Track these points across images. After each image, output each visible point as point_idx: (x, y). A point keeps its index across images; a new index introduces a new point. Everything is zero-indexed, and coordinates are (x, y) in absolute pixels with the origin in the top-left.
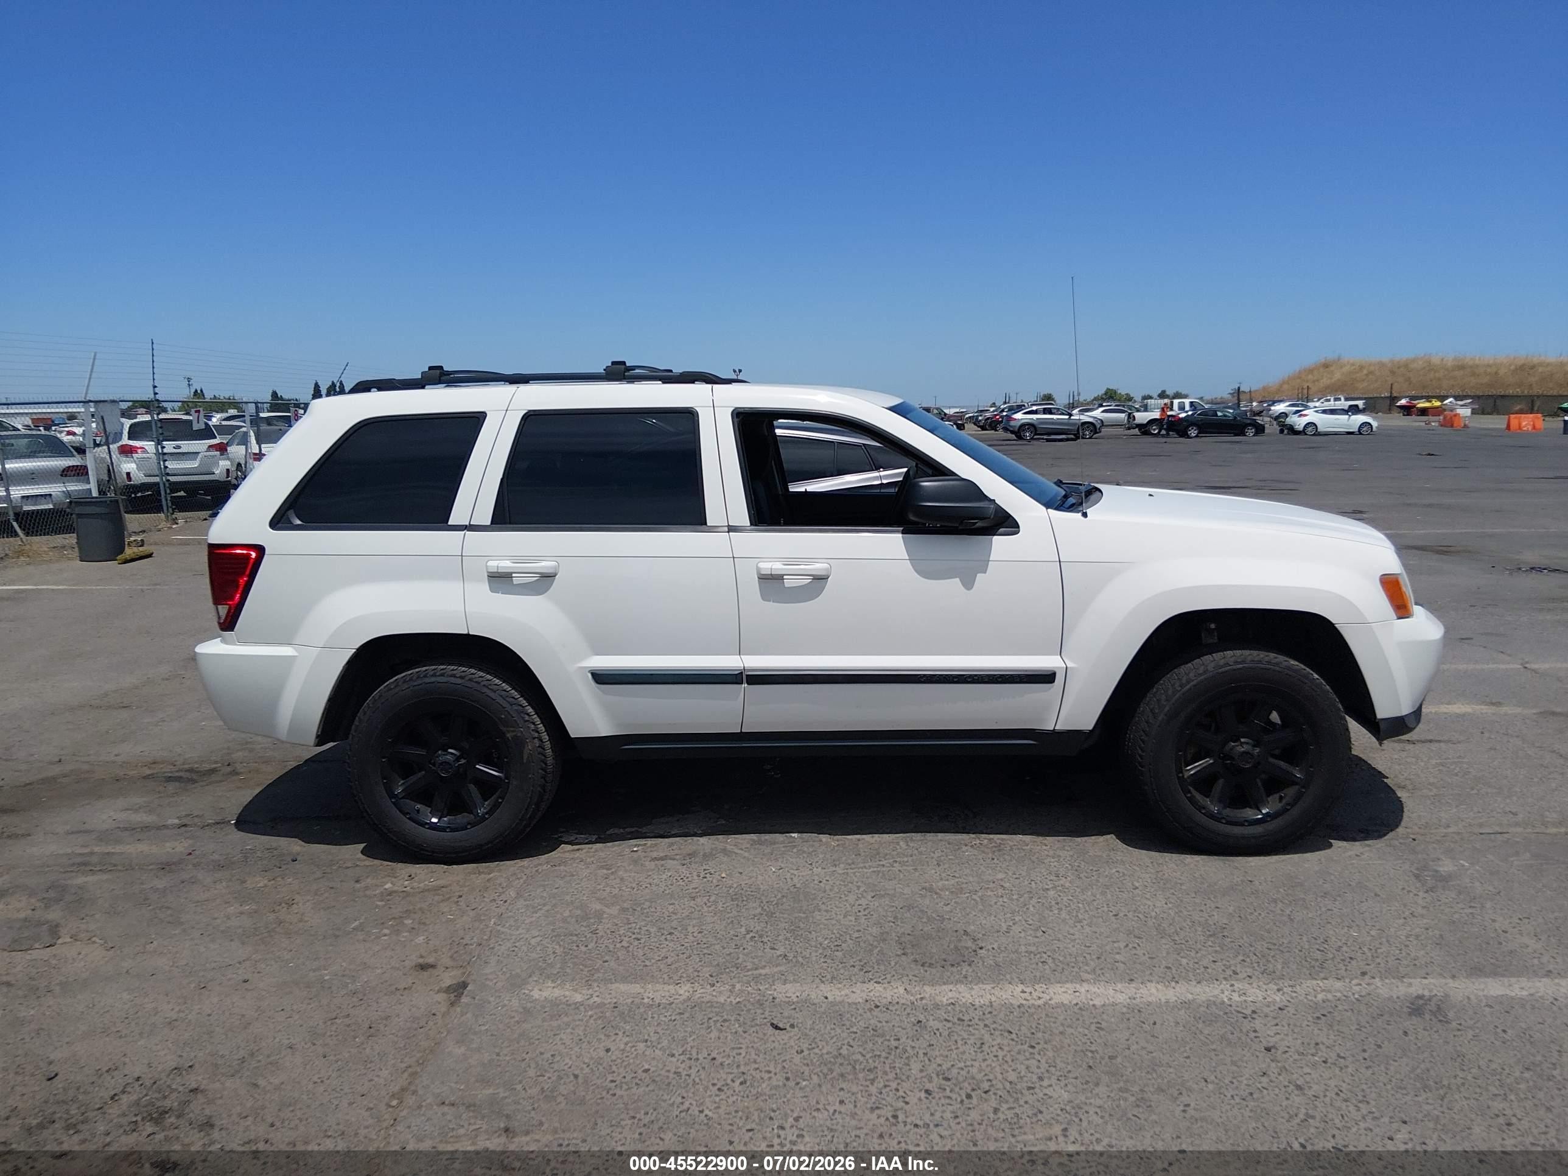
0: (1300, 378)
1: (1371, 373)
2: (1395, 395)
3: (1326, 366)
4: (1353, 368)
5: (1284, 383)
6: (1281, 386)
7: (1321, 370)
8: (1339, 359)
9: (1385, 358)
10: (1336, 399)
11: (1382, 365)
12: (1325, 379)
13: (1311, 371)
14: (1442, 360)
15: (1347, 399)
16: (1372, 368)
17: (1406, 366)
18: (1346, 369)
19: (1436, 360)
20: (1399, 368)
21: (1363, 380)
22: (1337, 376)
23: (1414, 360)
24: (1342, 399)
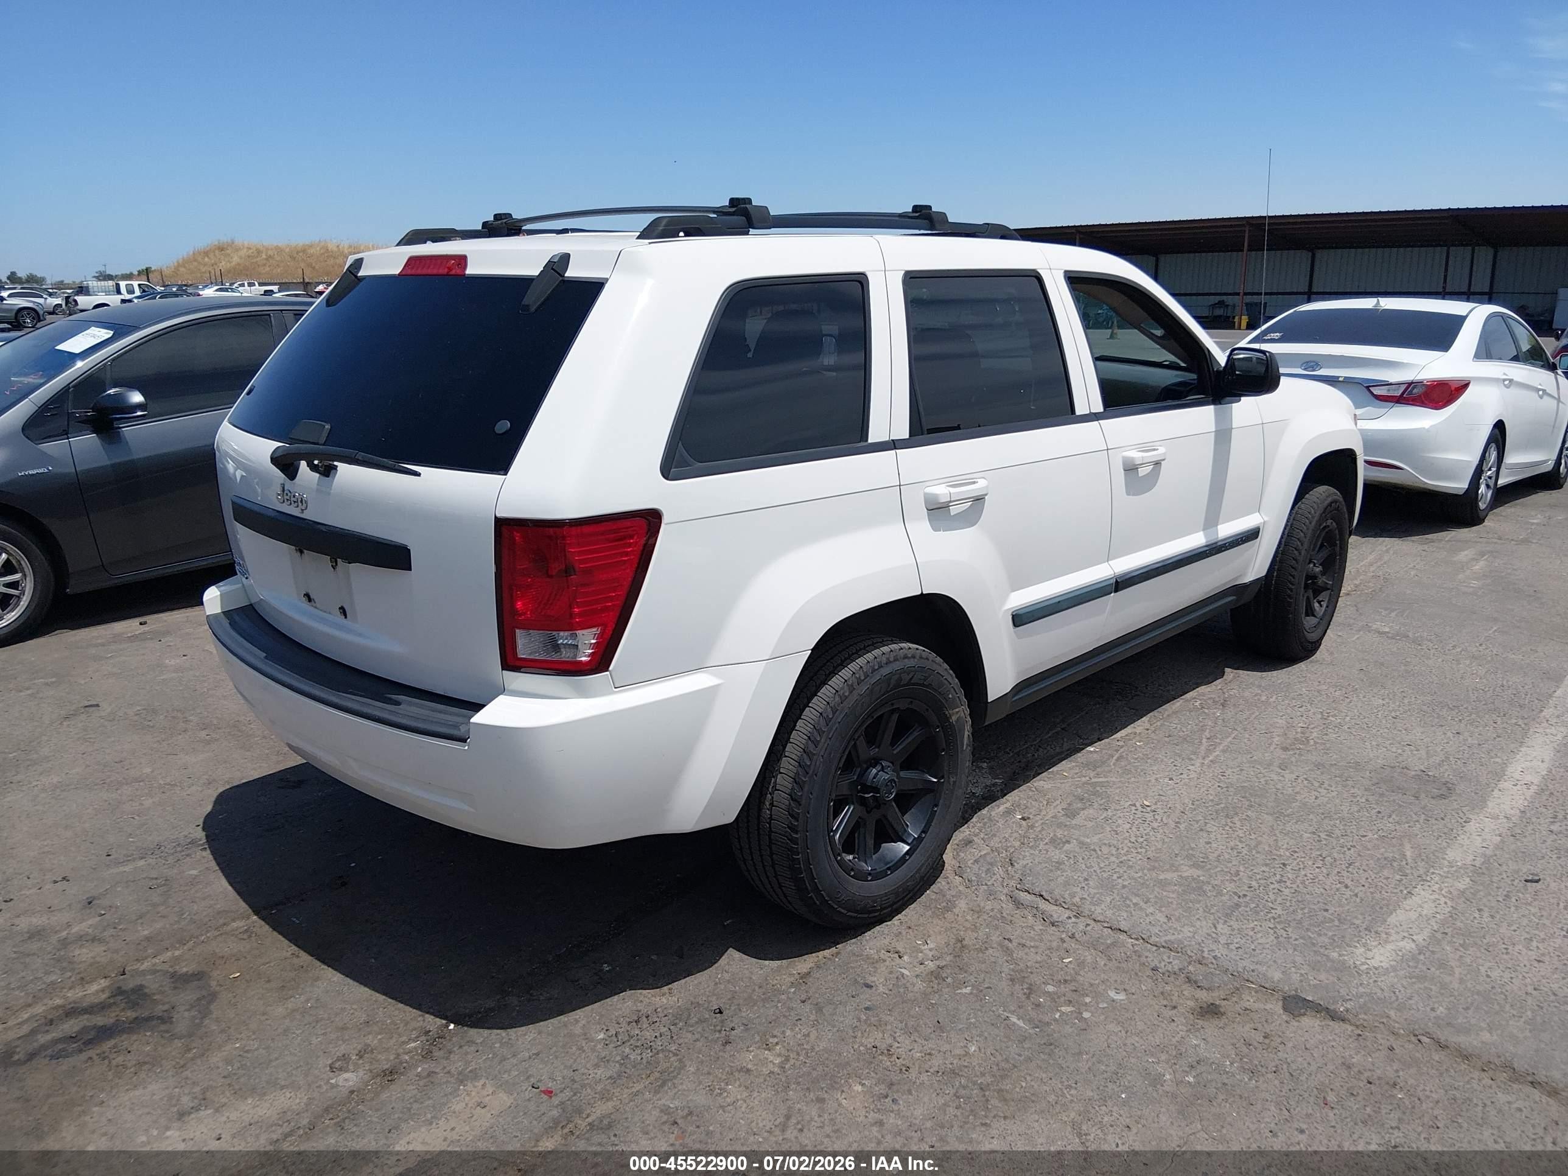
0: (195, 260)
1: (269, 257)
2: (307, 280)
3: (221, 249)
4: (251, 251)
5: (179, 265)
6: (177, 268)
7: (217, 252)
8: (233, 243)
9: (281, 242)
10: (251, 285)
11: (279, 250)
12: (223, 263)
13: (206, 253)
14: (338, 246)
15: (260, 284)
16: (270, 253)
17: (304, 251)
18: (243, 253)
19: (332, 246)
20: (297, 254)
21: (265, 265)
22: (236, 259)
23: (311, 246)
24: (256, 283)
